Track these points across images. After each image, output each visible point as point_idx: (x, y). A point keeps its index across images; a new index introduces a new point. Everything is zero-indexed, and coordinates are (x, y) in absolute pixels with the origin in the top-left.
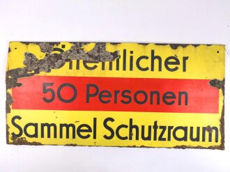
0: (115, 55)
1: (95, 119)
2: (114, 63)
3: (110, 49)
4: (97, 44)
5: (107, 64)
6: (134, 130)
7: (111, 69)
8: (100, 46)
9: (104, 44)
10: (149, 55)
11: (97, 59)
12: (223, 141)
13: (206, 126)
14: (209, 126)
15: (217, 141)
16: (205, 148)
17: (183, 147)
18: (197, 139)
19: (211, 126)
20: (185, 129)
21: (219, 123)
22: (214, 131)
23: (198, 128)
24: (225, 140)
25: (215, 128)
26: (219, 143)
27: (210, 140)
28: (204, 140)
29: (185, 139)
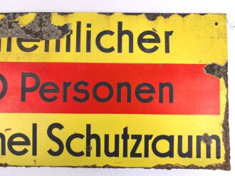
0: (65, 29)
1: (35, 126)
2: (63, 41)
3: (57, 21)
4: (39, 14)
5: (52, 43)
6: (93, 142)
7: (58, 49)
8: (43, 18)
9: (48, 15)
10: (115, 29)
11: (37, 36)
12: (228, 157)
13: (201, 134)
14: (206, 135)
15: (218, 157)
16: (201, 168)
17: (168, 167)
18: (189, 155)
19: (210, 135)
20: (170, 139)
21: (222, 129)
22: (214, 141)
23: (190, 138)
24: (231, 155)
25: (216, 137)
26: (222, 160)
27: (208, 156)
28: (199, 156)
29: (170, 154)
